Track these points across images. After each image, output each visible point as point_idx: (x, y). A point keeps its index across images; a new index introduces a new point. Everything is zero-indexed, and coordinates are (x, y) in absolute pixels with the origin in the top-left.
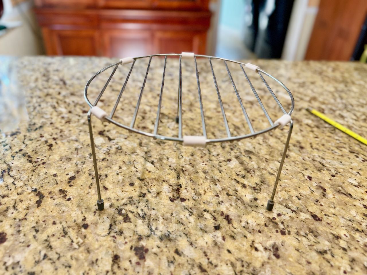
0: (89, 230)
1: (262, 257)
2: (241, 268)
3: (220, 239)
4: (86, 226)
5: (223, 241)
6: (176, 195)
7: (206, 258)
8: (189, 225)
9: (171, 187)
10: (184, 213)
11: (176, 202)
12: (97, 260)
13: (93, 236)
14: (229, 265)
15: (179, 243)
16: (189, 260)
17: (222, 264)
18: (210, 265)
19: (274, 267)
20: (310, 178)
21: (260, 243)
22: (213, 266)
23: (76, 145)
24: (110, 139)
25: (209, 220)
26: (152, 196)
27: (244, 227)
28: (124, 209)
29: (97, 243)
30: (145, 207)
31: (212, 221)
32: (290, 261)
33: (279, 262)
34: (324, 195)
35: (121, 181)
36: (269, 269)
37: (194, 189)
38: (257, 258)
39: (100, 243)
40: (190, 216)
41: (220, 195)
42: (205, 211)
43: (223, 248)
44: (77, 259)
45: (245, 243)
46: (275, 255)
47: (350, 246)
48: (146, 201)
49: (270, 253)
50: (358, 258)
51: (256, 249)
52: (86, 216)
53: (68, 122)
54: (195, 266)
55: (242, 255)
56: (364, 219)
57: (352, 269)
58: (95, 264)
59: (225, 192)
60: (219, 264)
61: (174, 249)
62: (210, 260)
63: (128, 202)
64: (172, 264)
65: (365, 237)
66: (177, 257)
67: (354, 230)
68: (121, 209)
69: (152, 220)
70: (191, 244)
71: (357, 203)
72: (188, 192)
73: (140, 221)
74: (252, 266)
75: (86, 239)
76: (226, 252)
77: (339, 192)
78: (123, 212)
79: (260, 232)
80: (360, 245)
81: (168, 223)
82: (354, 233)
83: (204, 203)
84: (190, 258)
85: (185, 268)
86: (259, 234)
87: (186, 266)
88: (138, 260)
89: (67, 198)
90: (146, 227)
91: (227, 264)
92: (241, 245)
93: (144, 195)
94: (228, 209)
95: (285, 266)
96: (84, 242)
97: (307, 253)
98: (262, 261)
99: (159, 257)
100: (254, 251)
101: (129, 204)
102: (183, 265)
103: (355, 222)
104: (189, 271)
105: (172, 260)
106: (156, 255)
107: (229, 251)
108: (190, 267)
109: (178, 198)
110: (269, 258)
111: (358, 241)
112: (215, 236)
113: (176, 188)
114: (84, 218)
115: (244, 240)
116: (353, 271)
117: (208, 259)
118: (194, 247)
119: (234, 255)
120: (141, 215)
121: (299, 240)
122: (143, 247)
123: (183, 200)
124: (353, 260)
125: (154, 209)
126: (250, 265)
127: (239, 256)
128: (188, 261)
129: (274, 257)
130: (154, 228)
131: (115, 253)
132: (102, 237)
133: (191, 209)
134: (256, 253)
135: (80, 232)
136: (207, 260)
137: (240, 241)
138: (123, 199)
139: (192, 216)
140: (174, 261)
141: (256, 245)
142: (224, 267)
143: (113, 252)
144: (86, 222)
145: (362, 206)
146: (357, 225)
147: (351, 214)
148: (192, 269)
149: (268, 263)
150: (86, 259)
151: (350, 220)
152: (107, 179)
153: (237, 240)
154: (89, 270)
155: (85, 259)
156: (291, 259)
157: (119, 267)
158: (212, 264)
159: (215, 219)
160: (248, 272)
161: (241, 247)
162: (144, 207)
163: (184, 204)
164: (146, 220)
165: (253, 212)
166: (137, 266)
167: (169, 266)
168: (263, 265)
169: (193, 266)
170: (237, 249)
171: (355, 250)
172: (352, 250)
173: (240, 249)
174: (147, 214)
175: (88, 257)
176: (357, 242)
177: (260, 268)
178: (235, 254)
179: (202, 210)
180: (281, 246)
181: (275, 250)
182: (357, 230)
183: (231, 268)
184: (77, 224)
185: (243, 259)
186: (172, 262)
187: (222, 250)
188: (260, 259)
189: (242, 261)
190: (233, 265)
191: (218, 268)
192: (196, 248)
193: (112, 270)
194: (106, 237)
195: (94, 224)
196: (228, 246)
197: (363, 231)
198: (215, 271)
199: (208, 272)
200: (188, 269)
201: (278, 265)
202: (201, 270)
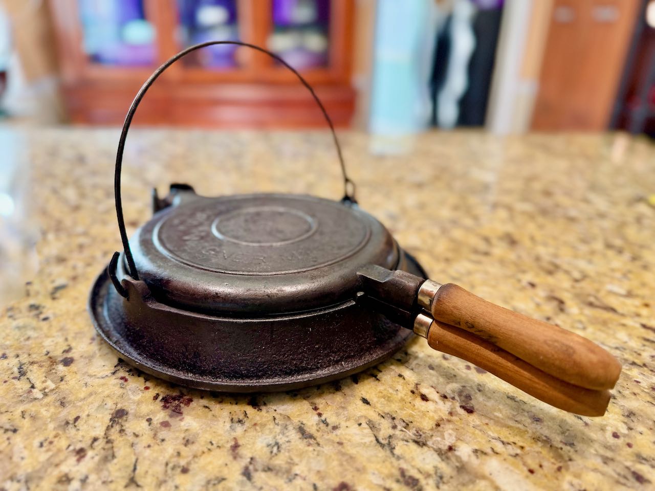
0: (73, 367)
1: (435, 412)
2: (391, 432)
4: (67, 362)
5: (354, 385)
7: (315, 412)
12: (77, 419)
13: (79, 377)
14: (364, 425)
16: (277, 417)
17: (348, 424)
18: (322, 425)
19: (463, 428)
20: (533, 285)
21: (432, 387)
22: (330, 427)
23: (82, 240)
27: (400, 361)
29: (84, 389)
32: (497, 417)
33: (473, 419)
34: (562, 310)
36: (450, 431)
38: (424, 414)
39: (90, 389)
43: (353, 396)
44: (34, 418)
45: (399, 387)
46: (462, 407)
47: (621, 391)
49: (453, 404)
50: (642, 411)
51: (424, 398)
52: (73, 345)
53: (77, 208)
54: (290, 428)
55: (394, 407)
56: (644, 345)
57: (630, 429)
58: (70, 426)
60: (343, 424)
62: (323, 418)
64: (240, 425)
65: (651, 374)
66: (251, 411)
67: (627, 364)
71: (629, 322)
74: (414, 427)
75: (63, 383)
76: (360, 403)
77: (591, 305)
79: (431, 368)
80: (642, 389)
82: (627, 368)
84: (281, 414)
85: (267, 431)
86: (431, 371)
87: (270, 429)
88: (167, 419)
89: (42, 316)
91: (360, 424)
92: (391, 391)
95: (485, 427)
96: (57, 388)
98: (436, 418)
99: (213, 412)
100: (418, 402)
102: (263, 426)
103: (628, 351)
104: (275, 437)
105: (241, 417)
106: (207, 409)
107: (365, 401)
108: (277, 429)
110: (451, 414)
111: (638, 382)
114: (67, 348)
115: (398, 382)
116: (633, 433)
117: (320, 415)
119: (375, 407)
122: (182, 395)
124: (630, 414)
126: (411, 425)
127: (387, 410)
129: (461, 411)
131: (119, 406)
132: (97, 380)
134: (424, 403)
135: (54, 371)
136: (316, 418)
137: (390, 383)
140: (246, 419)
141: (424, 391)
142: (354, 429)
143: (116, 404)
144: (69, 355)
145: (638, 326)
146: (631, 355)
147: (616, 339)
148: (283, 434)
149: (449, 421)
150: (53, 419)
151: (617, 348)
153: (383, 382)
154: (56, 437)
155: (51, 417)
157: (122, 431)
158: (327, 425)
160: (405, 438)
161: (391, 394)
166: (163, 428)
167: (232, 428)
168: (438, 425)
169: (286, 427)
170: (384, 397)
171: (633, 397)
172: (627, 396)
173: (389, 397)
175: (59, 413)
176: (635, 383)
177: (432, 429)
178: (378, 405)
180: (477, 391)
181: (463, 398)
182: (634, 364)
183: (367, 431)
184: (50, 358)
185: (394, 416)
186: (240, 421)
187: (350, 399)
188: (431, 414)
189: (394, 419)
190: (372, 426)
191: (338, 432)
193: (106, 436)
194: (107, 378)
195: (85, 358)
196: (363, 392)
197: (645, 365)
198: (333, 436)
199: (318, 440)
200: (274, 434)
201: (471, 425)
202: (303, 434)
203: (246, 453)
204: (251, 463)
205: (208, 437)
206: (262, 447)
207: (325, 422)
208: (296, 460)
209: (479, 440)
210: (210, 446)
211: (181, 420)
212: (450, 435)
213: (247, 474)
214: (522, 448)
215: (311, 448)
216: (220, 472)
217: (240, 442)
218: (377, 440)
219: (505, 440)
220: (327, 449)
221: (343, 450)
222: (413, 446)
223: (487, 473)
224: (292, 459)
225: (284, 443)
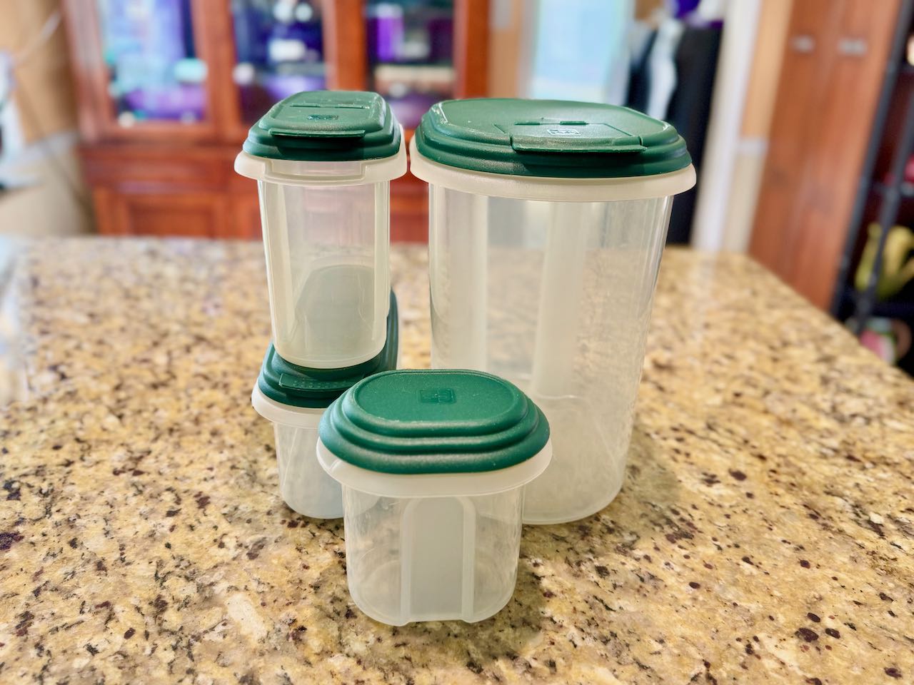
1: (222, 556)
2: (172, 569)
3: (166, 529)
5: (169, 533)
6: (130, 465)
7: (120, 552)
8: (123, 509)
9: (129, 454)
10: (126, 492)
11: (122, 476)
14: (154, 563)
15: (86, 531)
16: (86, 553)
17: (142, 561)
18: (119, 562)
19: (235, 570)
21: (236, 537)
22: (124, 563)
24: (63, 377)
25: (166, 502)
26: (84, 466)
27: (225, 514)
28: (19, 481)
30: (60, 480)
31: (172, 504)
32: (272, 564)
33: (250, 564)
35: (40, 442)
36: (222, 572)
37: (172, 459)
38: (212, 557)
40: (135, 495)
41: (218, 467)
42: (169, 490)
43: (161, 541)
45: (207, 536)
46: (249, 554)
48: (68, 473)
49: (243, 552)
51: (222, 545)
54: (92, 562)
55: (189, 552)
59: (229, 464)
60: (137, 561)
61: (72, 538)
63: (34, 472)
64: (52, 558)
66: (67, 548)
68: (13, 482)
69: (59, 498)
70: (107, 533)
72: (157, 461)
73: (36, 499)
76: (162, 546)
78: (15, 486)
79: (249, 521)
81: (84, 504)
83: (176, 479)
84: (90, 552)
85: (71, 564)
86: (247, 525)
87: (75, 562)
90: (42, 507)
91: (150, 563)
92: (197, 539)
93: (69, 463)
94: (215, 488)
95: (255, 570)
97: (313, 555)
98: (219, 561)
99: (36, 547)
100: (214, 548)
101: (33, 474)
102: (70, 559)
104: (75, 568)
105: (57, 552)
106: (32, 545)
107: (168, 546)
108: (81, 562)
109: (130, 470)
110: (234, 559)
112: (160, 524)
113: (137, 455)
115: (209, 532)
117: (122, 554)
118: (109, 537)
119: (173, 550)
120: (44, 491)
121: (314, 536)
122: (18, 533)
123: (138, 473)
125: (73, 484)
126: (193, 565)
127: (182, 553)
128: (83, 554)
129: (245, 557)
130: (54, 509)
133: (144, 486)
134: (217, 550)
136: (118, 556)
138: (26, 467)
139: (139, 496)
140: (59, 554)
141: (226, 540)
142: (143, 565)
148: (83, 566)
149: (228, 564)
152: (17, 439)
153: (196, 532)
156: (275, 562)
159: (178, 501)
160: (180, 575)
161: (195, 541)
162: (57, 480)
163: (136, 479)
164: (48, 499)
165: (261, 494)
167: (45, 560)
168: (215, 567)
169: (88, 561)
170: (187, 543)
173: (191, 544)
174: (56, 490)
177: (208, 569)
178: (177, 549)
179: (164, 488)
180: (273, 542)
181: (256, 547)
183: (153, 568)
185: (185, 558)
186: (53, 555)
187: (157, 543)
188: (217, 558)
189: (182, 560)
190: (160, 564)
191: (129, 567)
192: (112, 538)
196: (171, 539)
198: (122, 571)
199: (108, 571)
200: (75, 566)
201: (244, 568)
202: (98, 567)
203: (44, 578)
204: (44, 585)
205: (21, 565)
206: (60, 575)
207: (123, 560)
208: (81, 585)
209: (242, 579)
210: (19, 572)
211: (6, 552)
212: (220, 574)
213: (37, 592)
214: (272, 587)
215: (98, 577)
216: (17, 589)
217: (45, 570)
218: (156, 575)
219: (262, 581)
220: (111, 579)
221: (123, 580)
222: (182, 581)
223: (226, 603)
224: (77, 584)
225: (79, 573)
